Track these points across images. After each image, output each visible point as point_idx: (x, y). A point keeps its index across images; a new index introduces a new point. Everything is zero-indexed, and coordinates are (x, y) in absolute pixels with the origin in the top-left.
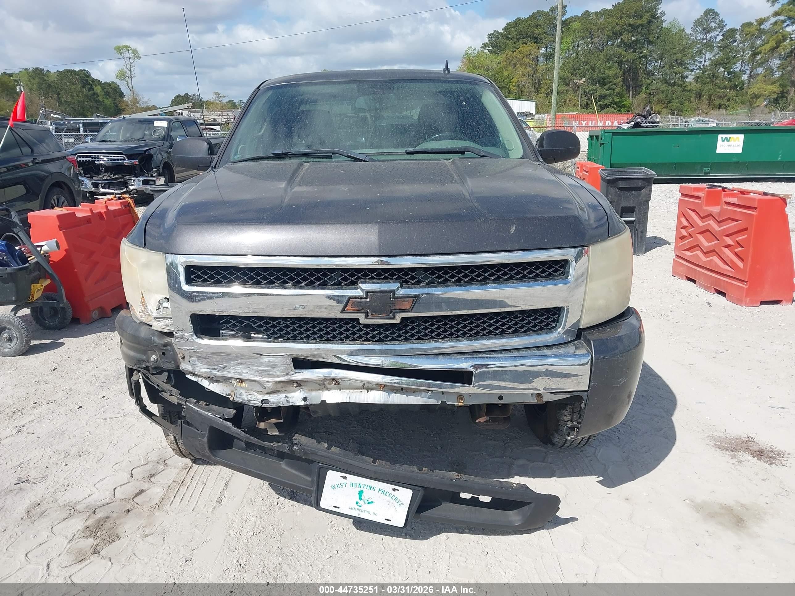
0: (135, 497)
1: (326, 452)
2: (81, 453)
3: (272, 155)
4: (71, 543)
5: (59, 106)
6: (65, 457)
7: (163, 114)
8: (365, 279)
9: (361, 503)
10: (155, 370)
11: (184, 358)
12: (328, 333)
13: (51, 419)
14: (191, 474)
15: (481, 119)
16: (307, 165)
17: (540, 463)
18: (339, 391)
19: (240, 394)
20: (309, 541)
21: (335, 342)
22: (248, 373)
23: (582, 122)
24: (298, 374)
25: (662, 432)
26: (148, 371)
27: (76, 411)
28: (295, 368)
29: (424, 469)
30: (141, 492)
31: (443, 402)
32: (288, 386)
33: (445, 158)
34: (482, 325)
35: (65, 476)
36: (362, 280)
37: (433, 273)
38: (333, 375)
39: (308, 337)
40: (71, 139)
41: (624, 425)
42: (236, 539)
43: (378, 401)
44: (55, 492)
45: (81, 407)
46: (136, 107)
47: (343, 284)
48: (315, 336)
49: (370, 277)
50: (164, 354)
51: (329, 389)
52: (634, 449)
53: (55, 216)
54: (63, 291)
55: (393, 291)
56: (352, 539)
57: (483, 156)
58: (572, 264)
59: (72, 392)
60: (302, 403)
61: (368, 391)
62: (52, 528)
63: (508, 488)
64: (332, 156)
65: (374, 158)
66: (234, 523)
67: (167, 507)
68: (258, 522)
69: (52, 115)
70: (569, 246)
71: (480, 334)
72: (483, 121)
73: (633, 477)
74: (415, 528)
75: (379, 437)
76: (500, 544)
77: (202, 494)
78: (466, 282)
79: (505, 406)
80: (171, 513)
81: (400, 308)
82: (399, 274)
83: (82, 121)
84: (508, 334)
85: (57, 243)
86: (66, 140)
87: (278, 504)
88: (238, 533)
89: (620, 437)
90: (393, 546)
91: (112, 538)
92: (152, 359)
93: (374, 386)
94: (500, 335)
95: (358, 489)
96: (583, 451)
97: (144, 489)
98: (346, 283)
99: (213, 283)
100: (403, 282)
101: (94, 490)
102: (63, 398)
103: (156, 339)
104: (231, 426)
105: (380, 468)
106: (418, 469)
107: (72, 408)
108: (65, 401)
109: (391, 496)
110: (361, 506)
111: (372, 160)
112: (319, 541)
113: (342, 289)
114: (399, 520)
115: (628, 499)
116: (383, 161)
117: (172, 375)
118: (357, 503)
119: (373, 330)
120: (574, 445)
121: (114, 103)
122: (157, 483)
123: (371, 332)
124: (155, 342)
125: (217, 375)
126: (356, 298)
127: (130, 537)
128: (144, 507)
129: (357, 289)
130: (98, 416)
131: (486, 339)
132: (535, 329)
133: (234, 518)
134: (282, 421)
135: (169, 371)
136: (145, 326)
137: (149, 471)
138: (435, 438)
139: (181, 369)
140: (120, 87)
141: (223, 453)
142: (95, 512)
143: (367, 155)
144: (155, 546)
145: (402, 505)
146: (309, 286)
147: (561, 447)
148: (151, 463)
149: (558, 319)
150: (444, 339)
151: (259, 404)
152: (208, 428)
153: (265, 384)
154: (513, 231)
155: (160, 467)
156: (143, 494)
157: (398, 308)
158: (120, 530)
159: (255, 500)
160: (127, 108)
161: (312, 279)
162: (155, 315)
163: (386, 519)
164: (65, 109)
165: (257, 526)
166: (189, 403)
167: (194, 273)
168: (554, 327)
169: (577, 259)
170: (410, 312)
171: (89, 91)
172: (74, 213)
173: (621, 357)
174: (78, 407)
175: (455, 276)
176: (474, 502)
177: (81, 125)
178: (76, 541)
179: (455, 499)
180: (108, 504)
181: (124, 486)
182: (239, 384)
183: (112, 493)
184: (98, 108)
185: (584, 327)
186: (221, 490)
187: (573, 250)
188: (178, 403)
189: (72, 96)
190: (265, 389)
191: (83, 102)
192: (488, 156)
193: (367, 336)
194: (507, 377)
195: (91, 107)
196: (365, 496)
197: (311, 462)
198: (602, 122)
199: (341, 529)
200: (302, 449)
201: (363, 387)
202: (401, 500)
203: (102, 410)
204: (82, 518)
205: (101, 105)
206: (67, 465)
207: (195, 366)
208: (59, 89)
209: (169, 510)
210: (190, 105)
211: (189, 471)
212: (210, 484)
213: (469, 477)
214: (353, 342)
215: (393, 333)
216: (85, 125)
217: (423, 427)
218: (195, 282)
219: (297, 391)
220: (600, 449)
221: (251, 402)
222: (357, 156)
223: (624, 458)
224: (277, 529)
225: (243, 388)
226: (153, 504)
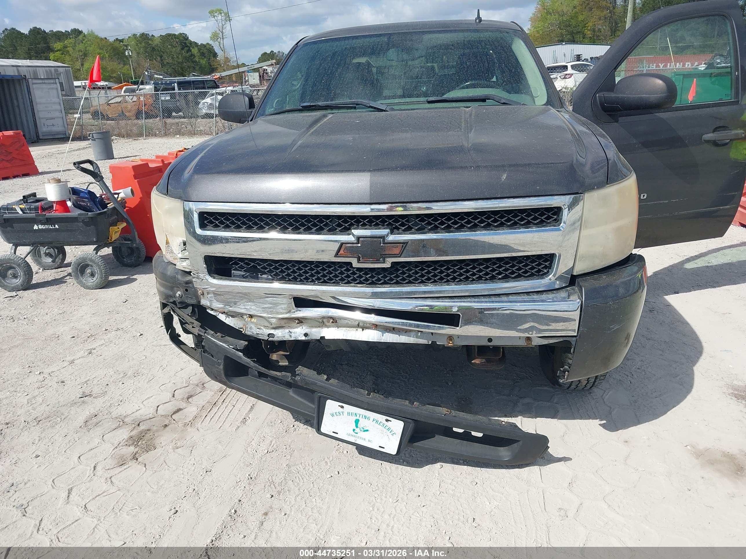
0: (173, 414)
1: (325, 383)
2: (136, 374)
3: (301, 108)
4: (116, 450)
5: (162, 67)
6: (123, 377)
7: (249, 71)
8: (358, 226)
9: (357, 430)
10: (181, 304)
11: (203, 294)
12: (324, 276)
13: (117, 344)
14: (224, 396)
15: (507, 67)
16: (330, 116)
17: (545, 403)
18: (337, 328)
19: (251, 328)
20: (315, 461)
21: (330, 284)
22: (255, 310)
23: (660, 64)
24: (299, 312)
25: (678, 378)
26: (176, 305)
27: (138, 338)
28: (296, 307)
29: (415, 403)
30: (179, 410)
31: (434, 343)
32: (291, 322)
33: (465, 106)
34: (472, 270)
35: (120, 393)
36: (355, 226)
37: (422, 220)
38: (330, 314)
39: (307, 279)
40: (168, 97)
41: (638, 370)
42: (252, 456)
43: (372, 339)
44: (110, 406)
45: (141, 335)
46: (227, 64)
47: (337, 230)
48: (313, 278)
49: (362, 223)
50: (187, 290)
51: (328, 327)
52: (644, 394)
53: (131, 166)
54: (136, 233)
55: (383, 237)
56: (354, 462)
57: (504, 104)
58: (565, 212)
59: (137, 322)
60: (303, 338)
61: (363, 330)
62: (103, 436)
63: (496, 425)
64: (356, 107)
65: (395, 107)
66: (253, 441)
67: (199, 425)
68: (273, 442)
69: (156, 76)
70: (562, 193)
71: (471, 279)
72: (508, 69)
73: (637, 421)
74: (413, 455)
75: (396, 372)
76: (491, 476)
77: (230, 415)
78: (456, 228)
79: (496, 349)
80: (201, 429)
81: (390, 253)
82: (390, 221)
83: (177, 80)
84: (498, 279)
85: (132, 190)
86: (163, 98)
87: (294, 426)
88: (255, 450)
89: (632, 381)
90: (390, 471)
91: (150, 447)
92: (177, 295)
93: (368, 325)
94: (490, 280)
95: (355, 418)
96: (591, 393)
97: (182, 407)
98: (340, 229)
99: (223, 227)
100: (394, 228)
101: (142, 406)
102: (129, 327)
103: (179, 277)
104: (242, 356)
105: (373, 400)
106: (410, 403)
107: (135, 335)
108: (131, 329)
109: (385, 426)
110: (357, 433)
111: (393, 110)
112: (324, 462)
113: (336, 235)
114: (392, 448)
115: (627, 442)
116: (404, 110)
117: (196, 310)
118: (354, 430)
119: (366, 274)
120: (581, 387)
121: (209, 63)
122: (193, 403)
123: (363, 276)
124: (178, 280)
125: (231, 310)
126: (348, 243)
127: (164, 448)
128: (180, 423)
129: (349, 234)
130: (155, 343)
131: (475, 283)
132: (526, 275)
133: (253, 437)
134: (288, 353)
135: (193, 305)
136: (171, 265)
137: (189, 393)
138: (448, 375)
139: (201, 304)
140: (214, 48)
141: (237, 379)
142: (139, 425)
143: (388, 105)
144: (183, 457)
145: (394, 435)
146: (307, 232)
147: (568, 388)
148: (192, 385)
149: (551, 266)
150: (433, 284)
151: (266, 338)
152: (223, 357)
153: (270, 319)
154: (505, 178)
155: (199, 390)
156: (180, 412)
157: (388, 253)
158: (157, 442)
159: (275, 422)
160: (219, 66)
161: (309, 225)
162: (180, 256)
163: (380, 447)
164: (167, 70)
165: (272, 446)
166: (207, 334)
167: (207, 219)
168: (545, 274)
169: (571, 206)
170: (400, 257)
171: (187, 53)
172: (147, 164)
173: (613, 304)
174: (140, 334)
175: (445, 223)
176: (466, 437)
177: (176, 84)
178: (120, 448)
179: (448, 432)
180: (150, 419)
181: (166, 404)
182: (250, 319)
183: (155, 410)
184: (194, 68)
185: (577, 274)
186: (246, 412)
187: (568, 197)
188: (198, 334)
189: (173, 58)
190: (272, 325)
191: (182, 63)
192: (509, 103)
193: (361, 279)
194: (494, 321)
195: (189, 67)
196: (361, 424)
197: (313, 392)
198: (681, 64)
199: (345, 452)
200: (303, 380)
201: (358, 326)
202: (393, 430)
203: (159, 338)
204: (128, 429)
205: (197, 65)
206: (123, 383)
207: (212, 302)
208: (162, 52)
209: (199, 427)
210: (274, 61)
211: (222, 394)
212: (238, 406)
213: (459, 414)
214: (347, 285)
215: (385, 277)
216: (180, 84)
217: (438, 364)
218: (208, 228)
219: (300, 327)
220: (608, 392)
221: (260, 335)
222: (379, 106)
223: (632, 402)
224: (289, 448)
225: (252, 323)
226: (187, 421)
